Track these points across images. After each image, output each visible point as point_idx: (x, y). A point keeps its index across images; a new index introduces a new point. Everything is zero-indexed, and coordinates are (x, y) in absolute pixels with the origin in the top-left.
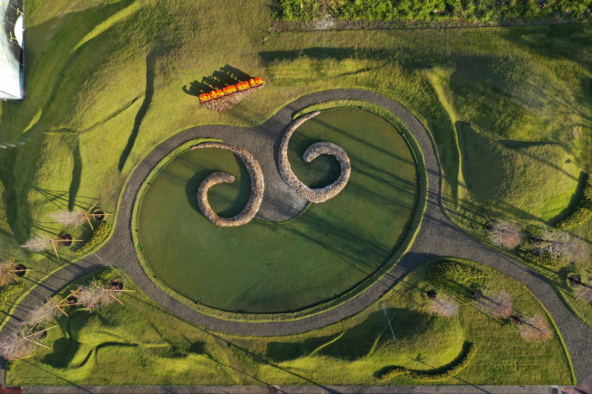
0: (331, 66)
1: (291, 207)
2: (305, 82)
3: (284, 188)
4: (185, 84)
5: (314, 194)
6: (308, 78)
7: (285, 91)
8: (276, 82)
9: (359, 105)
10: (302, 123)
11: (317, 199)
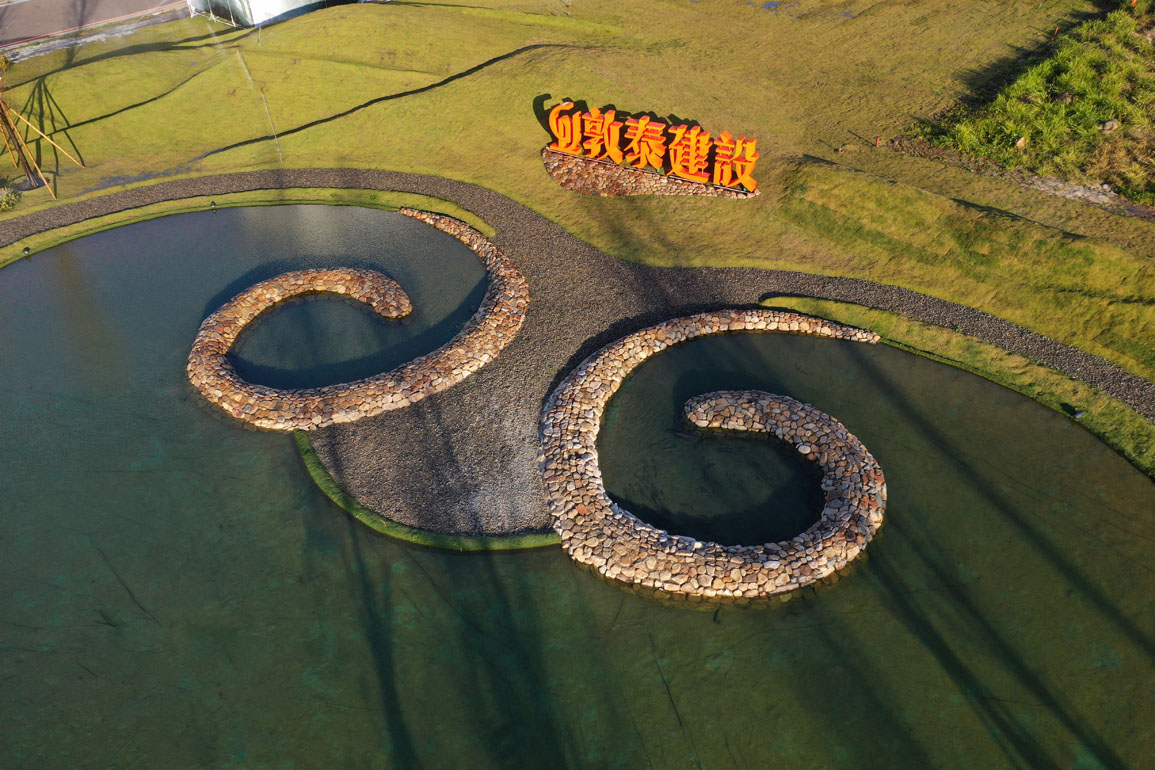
0: (1028, 245)
2: (892, 250)
3: (518, 426)
4: (551, 92)
5: (600, 516)
6: (909, 246)
7: (800, 239)
8: (795, 205)
9: (1072, 401)
11: (594, 542)
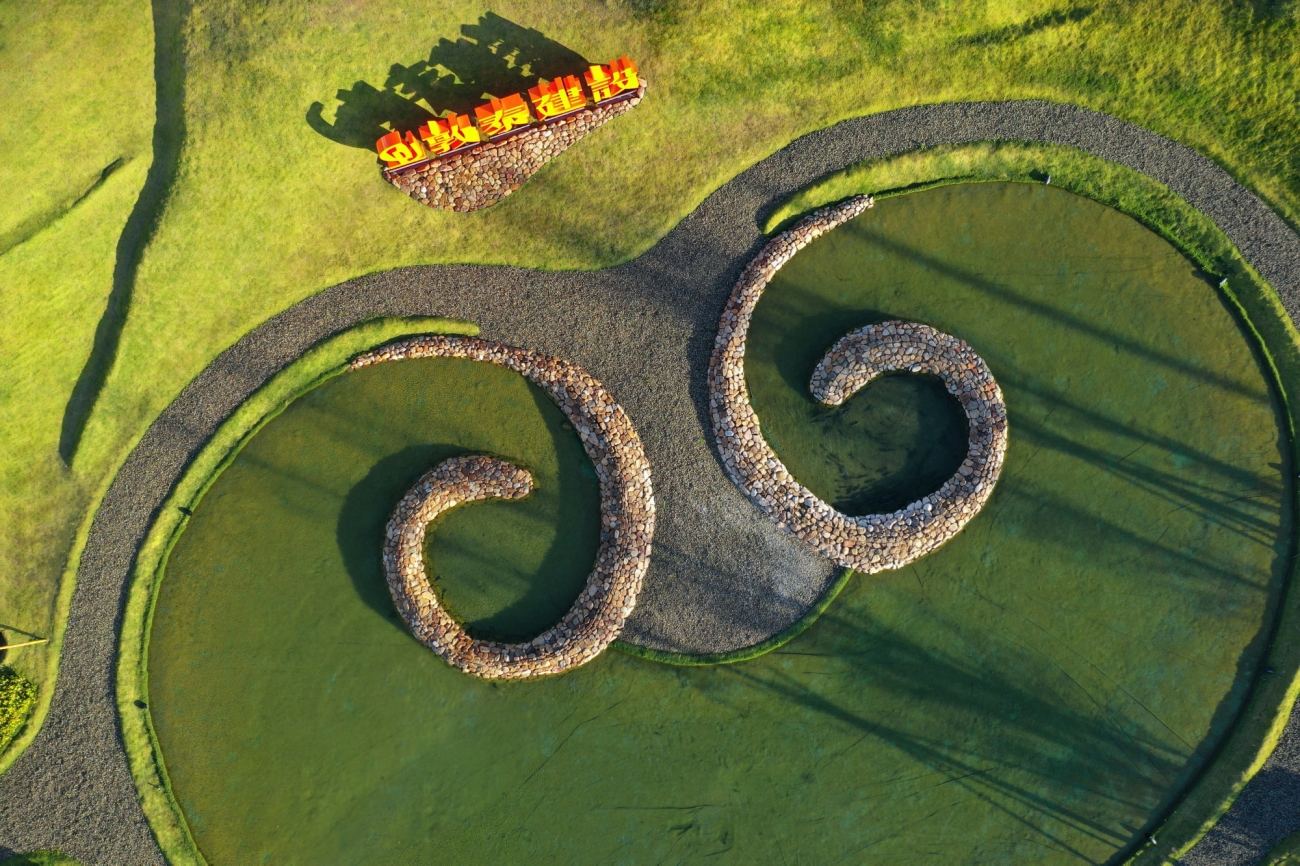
1: (768, 592)
2: (811, 75)
4: (315, 98)
5: (862, 538)
6: (822, 62)
9: (1036, 166)
10: (802, 246)
11: (876, 559)
